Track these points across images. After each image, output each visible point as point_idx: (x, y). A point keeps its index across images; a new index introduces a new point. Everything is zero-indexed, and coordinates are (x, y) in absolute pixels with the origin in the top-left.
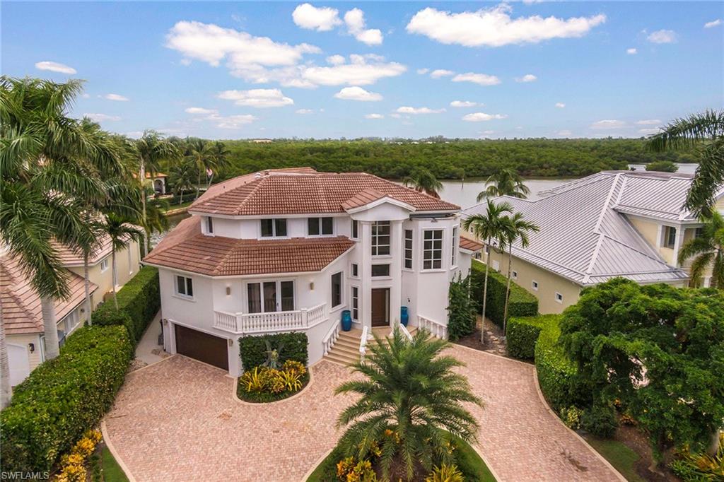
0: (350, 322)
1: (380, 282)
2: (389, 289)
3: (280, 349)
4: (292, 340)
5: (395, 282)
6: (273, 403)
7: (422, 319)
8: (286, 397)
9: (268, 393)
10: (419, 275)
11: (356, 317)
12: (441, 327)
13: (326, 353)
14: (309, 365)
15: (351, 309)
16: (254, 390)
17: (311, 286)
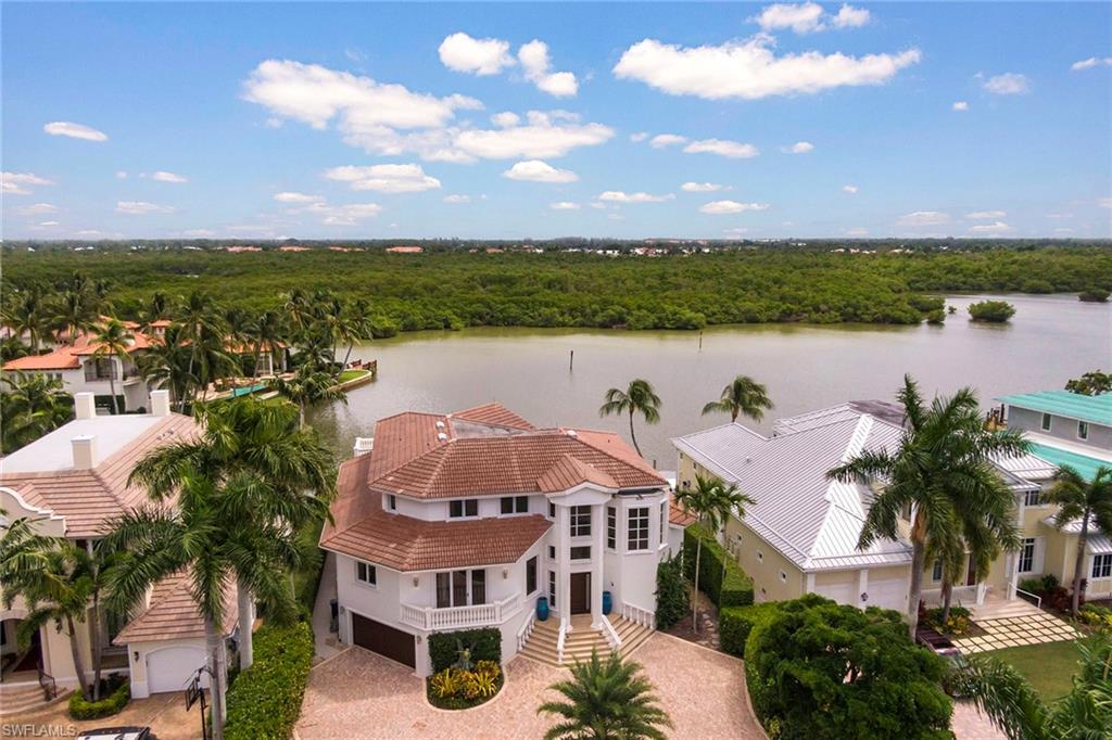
0: (547, 610)
1: (581, 566)
2: (590, 573)
3: (472, 647)
4: (485, 637)
5: (596, 566)
6: (467, 710)
7: (627, 606)
8: (481, 703)
9: (461, 699)
10: (623, 558)
11: (553, 603)
12: (648, 614)
13: (521, 648)
14: (502, 663)
15: (548, 595)
16: (447, 696)
17: (505, 575)
